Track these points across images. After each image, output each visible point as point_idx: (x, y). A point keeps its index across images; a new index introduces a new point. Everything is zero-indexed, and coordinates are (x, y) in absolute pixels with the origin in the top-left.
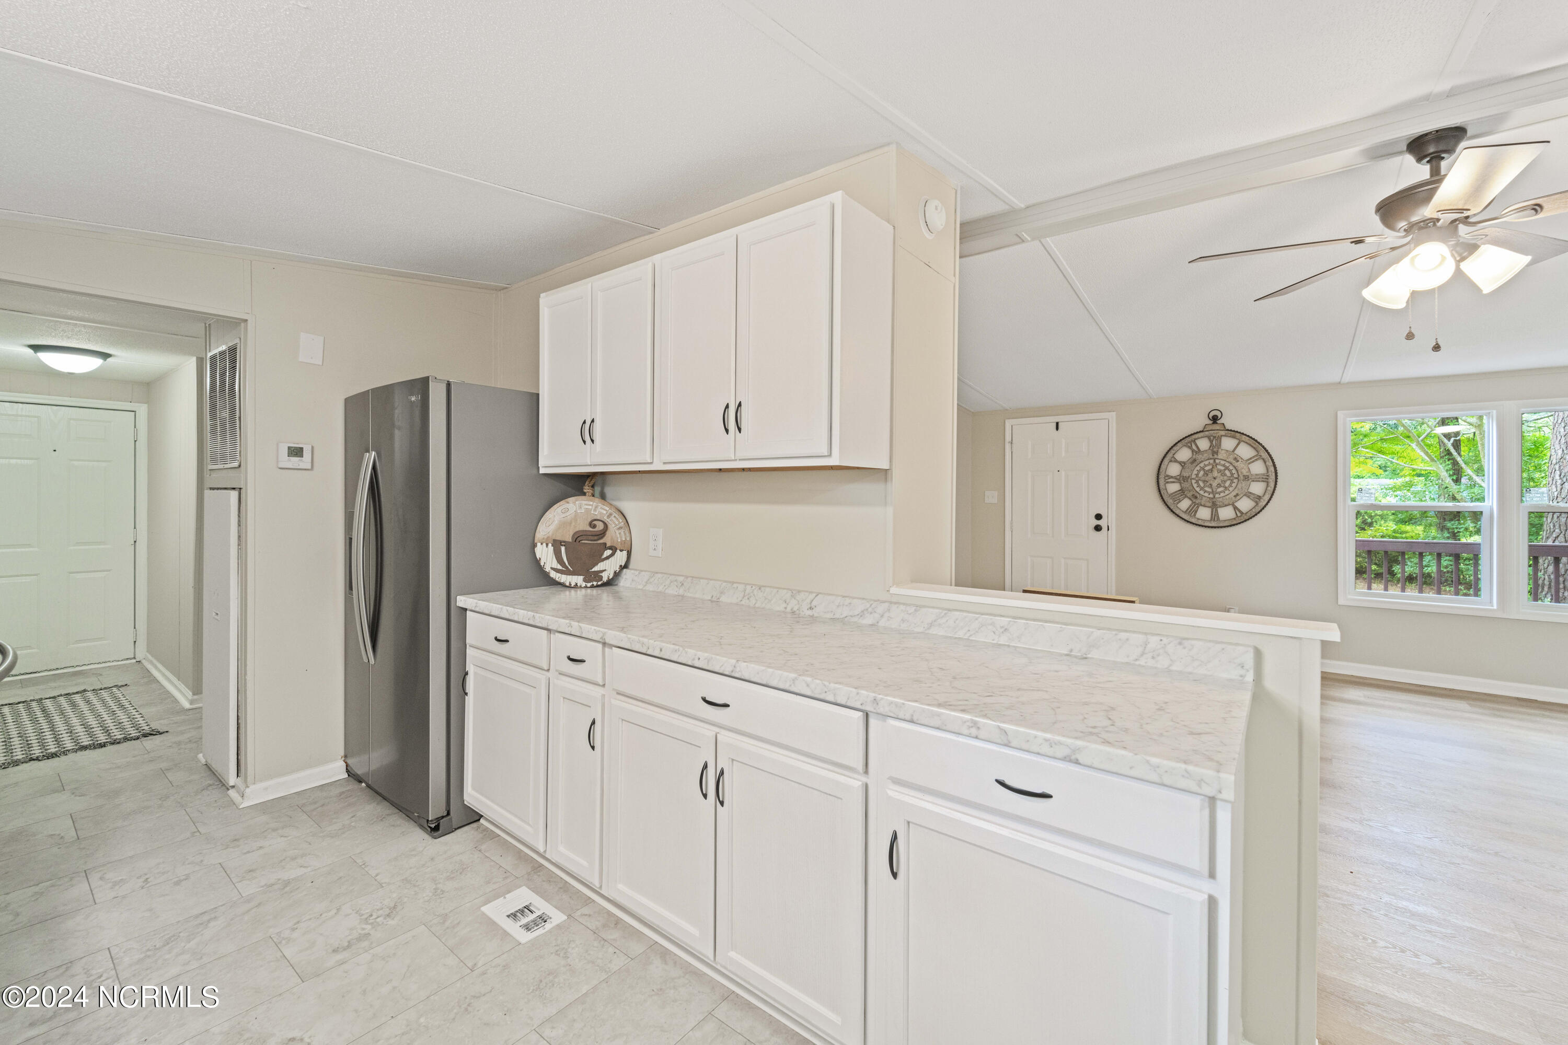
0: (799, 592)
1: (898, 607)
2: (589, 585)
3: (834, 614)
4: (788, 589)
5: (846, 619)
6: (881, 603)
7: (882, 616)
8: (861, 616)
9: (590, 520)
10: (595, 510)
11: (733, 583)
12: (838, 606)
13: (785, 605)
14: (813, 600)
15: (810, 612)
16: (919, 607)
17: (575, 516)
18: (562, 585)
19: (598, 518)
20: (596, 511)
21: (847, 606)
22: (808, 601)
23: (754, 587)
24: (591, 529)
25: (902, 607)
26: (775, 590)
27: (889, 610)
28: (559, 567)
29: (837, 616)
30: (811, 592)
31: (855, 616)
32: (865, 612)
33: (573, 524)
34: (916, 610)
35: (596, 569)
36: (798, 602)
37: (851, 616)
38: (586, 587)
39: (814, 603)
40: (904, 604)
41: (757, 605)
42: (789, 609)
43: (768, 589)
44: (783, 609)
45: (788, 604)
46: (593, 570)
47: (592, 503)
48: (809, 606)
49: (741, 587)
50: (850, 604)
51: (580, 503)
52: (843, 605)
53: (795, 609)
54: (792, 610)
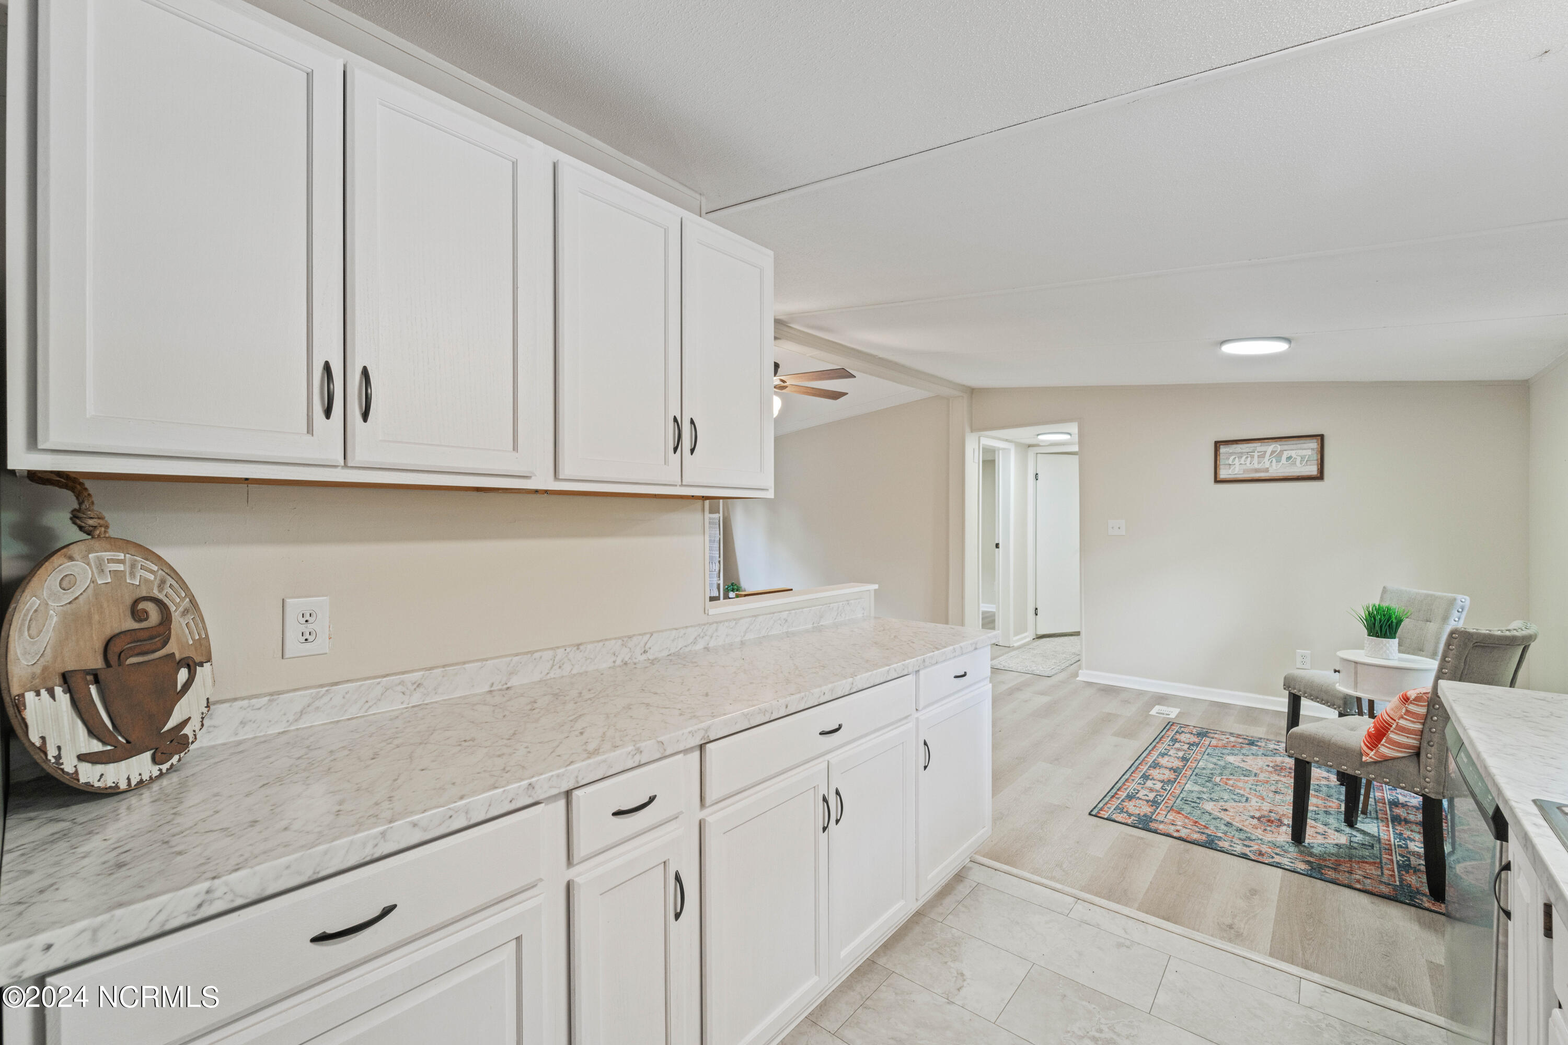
0: (630, 637)
1: (723, 625)
2: (164, 767)
3: (669, 650)
4: (615, 639)
5: (681, 651)
6: (710, 625)
7: (711, 637)
8: (694, 643)
9: (129, 601)
10: (132, 574)
11: (532, 653)
12: (673, 641)
13: (613, 659)
14: (647, 643)
15: (644, 657)
16: (737, 620)
17: (96, 595)
18: (111, 793)
19: (144, 594)
20: (134, 577)
21: (682, 637)
22: (642, 644)
23: (568, 650)
24: (136, 626)
25: (726, 624)
26: (601, 644)
27: (717, 630)
28: (96, 746)
29: (672, 651)
30: (645, 634)
31: (689, 645)
32: (698, 638)
33: (96, 617)
34: (736, 624)
35: (171, 724)
36: (630, 649)
37: (686, 646)
38: (161, 774)
39: (647, 647)
40: (727, 621)
41: (574, 672)
42: (619, 662)
43: (589, 646)
44: (612, 664)
45: (617, 656)
46: (166, 729)
47: (121, 556)
48: (643, 650)
49: (548, 655)
50: (685, 634)
51: (98, 557)
52: (678, 638)
53: (626, 659)
54: (622, 661)
